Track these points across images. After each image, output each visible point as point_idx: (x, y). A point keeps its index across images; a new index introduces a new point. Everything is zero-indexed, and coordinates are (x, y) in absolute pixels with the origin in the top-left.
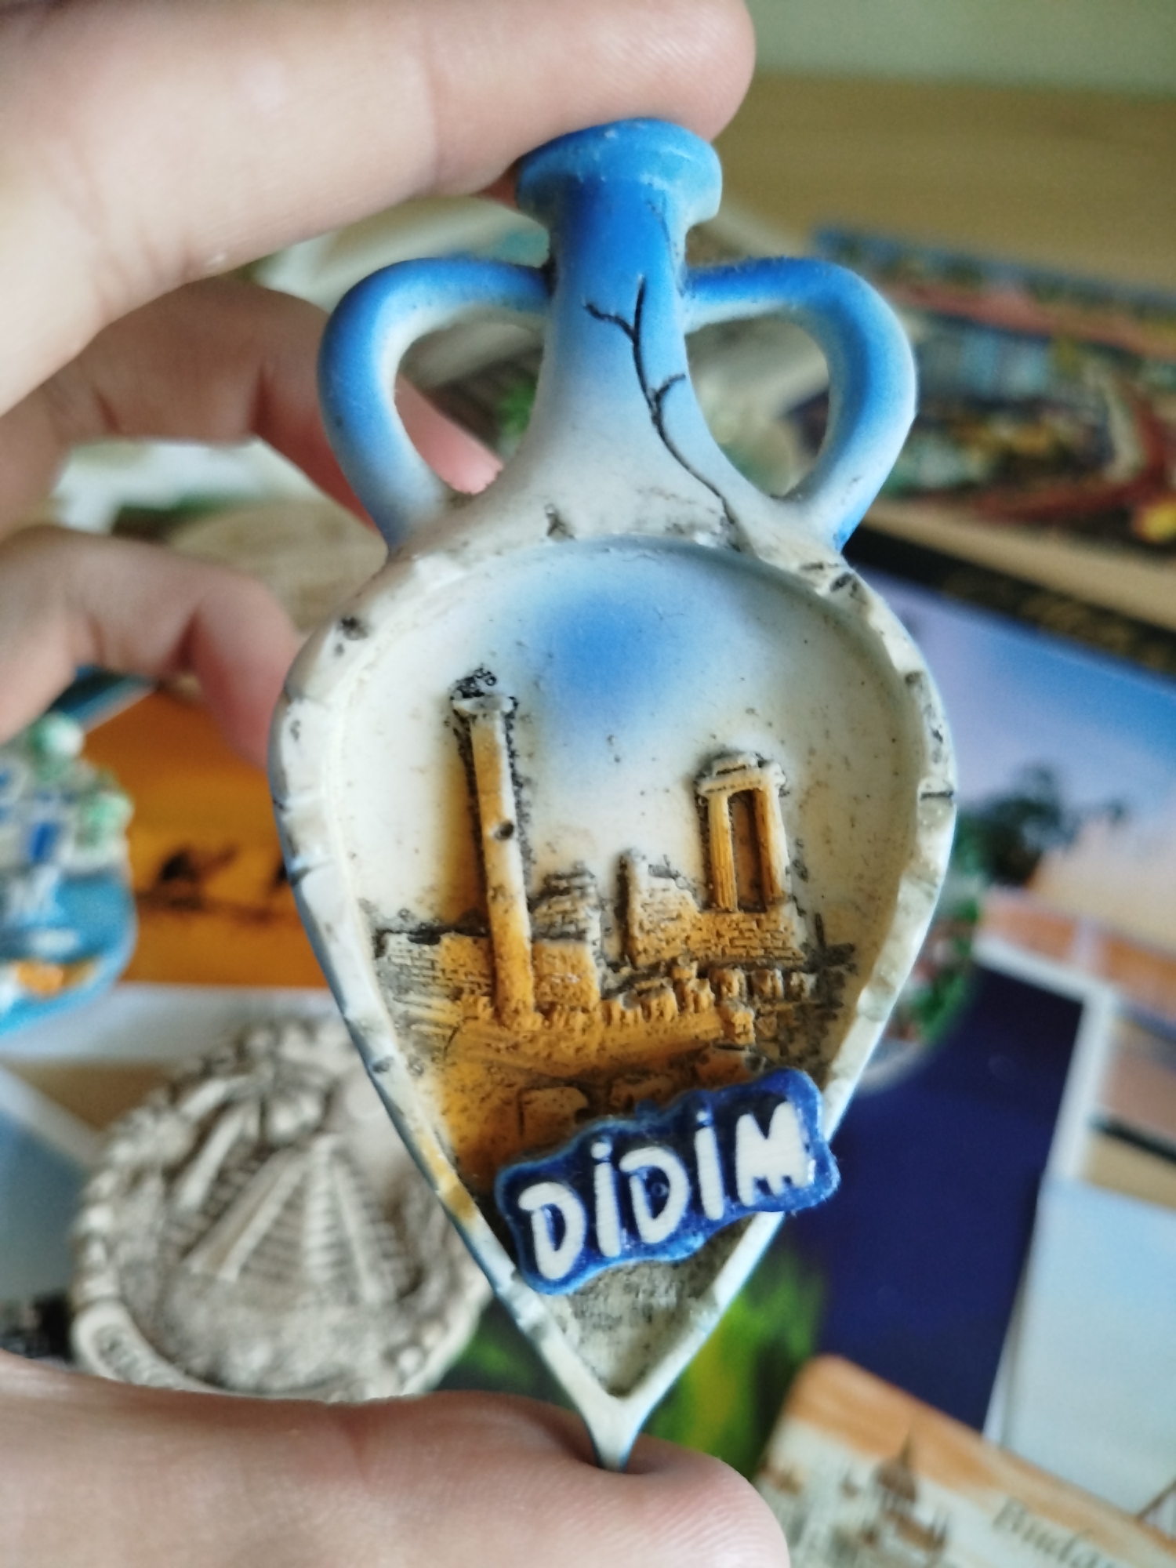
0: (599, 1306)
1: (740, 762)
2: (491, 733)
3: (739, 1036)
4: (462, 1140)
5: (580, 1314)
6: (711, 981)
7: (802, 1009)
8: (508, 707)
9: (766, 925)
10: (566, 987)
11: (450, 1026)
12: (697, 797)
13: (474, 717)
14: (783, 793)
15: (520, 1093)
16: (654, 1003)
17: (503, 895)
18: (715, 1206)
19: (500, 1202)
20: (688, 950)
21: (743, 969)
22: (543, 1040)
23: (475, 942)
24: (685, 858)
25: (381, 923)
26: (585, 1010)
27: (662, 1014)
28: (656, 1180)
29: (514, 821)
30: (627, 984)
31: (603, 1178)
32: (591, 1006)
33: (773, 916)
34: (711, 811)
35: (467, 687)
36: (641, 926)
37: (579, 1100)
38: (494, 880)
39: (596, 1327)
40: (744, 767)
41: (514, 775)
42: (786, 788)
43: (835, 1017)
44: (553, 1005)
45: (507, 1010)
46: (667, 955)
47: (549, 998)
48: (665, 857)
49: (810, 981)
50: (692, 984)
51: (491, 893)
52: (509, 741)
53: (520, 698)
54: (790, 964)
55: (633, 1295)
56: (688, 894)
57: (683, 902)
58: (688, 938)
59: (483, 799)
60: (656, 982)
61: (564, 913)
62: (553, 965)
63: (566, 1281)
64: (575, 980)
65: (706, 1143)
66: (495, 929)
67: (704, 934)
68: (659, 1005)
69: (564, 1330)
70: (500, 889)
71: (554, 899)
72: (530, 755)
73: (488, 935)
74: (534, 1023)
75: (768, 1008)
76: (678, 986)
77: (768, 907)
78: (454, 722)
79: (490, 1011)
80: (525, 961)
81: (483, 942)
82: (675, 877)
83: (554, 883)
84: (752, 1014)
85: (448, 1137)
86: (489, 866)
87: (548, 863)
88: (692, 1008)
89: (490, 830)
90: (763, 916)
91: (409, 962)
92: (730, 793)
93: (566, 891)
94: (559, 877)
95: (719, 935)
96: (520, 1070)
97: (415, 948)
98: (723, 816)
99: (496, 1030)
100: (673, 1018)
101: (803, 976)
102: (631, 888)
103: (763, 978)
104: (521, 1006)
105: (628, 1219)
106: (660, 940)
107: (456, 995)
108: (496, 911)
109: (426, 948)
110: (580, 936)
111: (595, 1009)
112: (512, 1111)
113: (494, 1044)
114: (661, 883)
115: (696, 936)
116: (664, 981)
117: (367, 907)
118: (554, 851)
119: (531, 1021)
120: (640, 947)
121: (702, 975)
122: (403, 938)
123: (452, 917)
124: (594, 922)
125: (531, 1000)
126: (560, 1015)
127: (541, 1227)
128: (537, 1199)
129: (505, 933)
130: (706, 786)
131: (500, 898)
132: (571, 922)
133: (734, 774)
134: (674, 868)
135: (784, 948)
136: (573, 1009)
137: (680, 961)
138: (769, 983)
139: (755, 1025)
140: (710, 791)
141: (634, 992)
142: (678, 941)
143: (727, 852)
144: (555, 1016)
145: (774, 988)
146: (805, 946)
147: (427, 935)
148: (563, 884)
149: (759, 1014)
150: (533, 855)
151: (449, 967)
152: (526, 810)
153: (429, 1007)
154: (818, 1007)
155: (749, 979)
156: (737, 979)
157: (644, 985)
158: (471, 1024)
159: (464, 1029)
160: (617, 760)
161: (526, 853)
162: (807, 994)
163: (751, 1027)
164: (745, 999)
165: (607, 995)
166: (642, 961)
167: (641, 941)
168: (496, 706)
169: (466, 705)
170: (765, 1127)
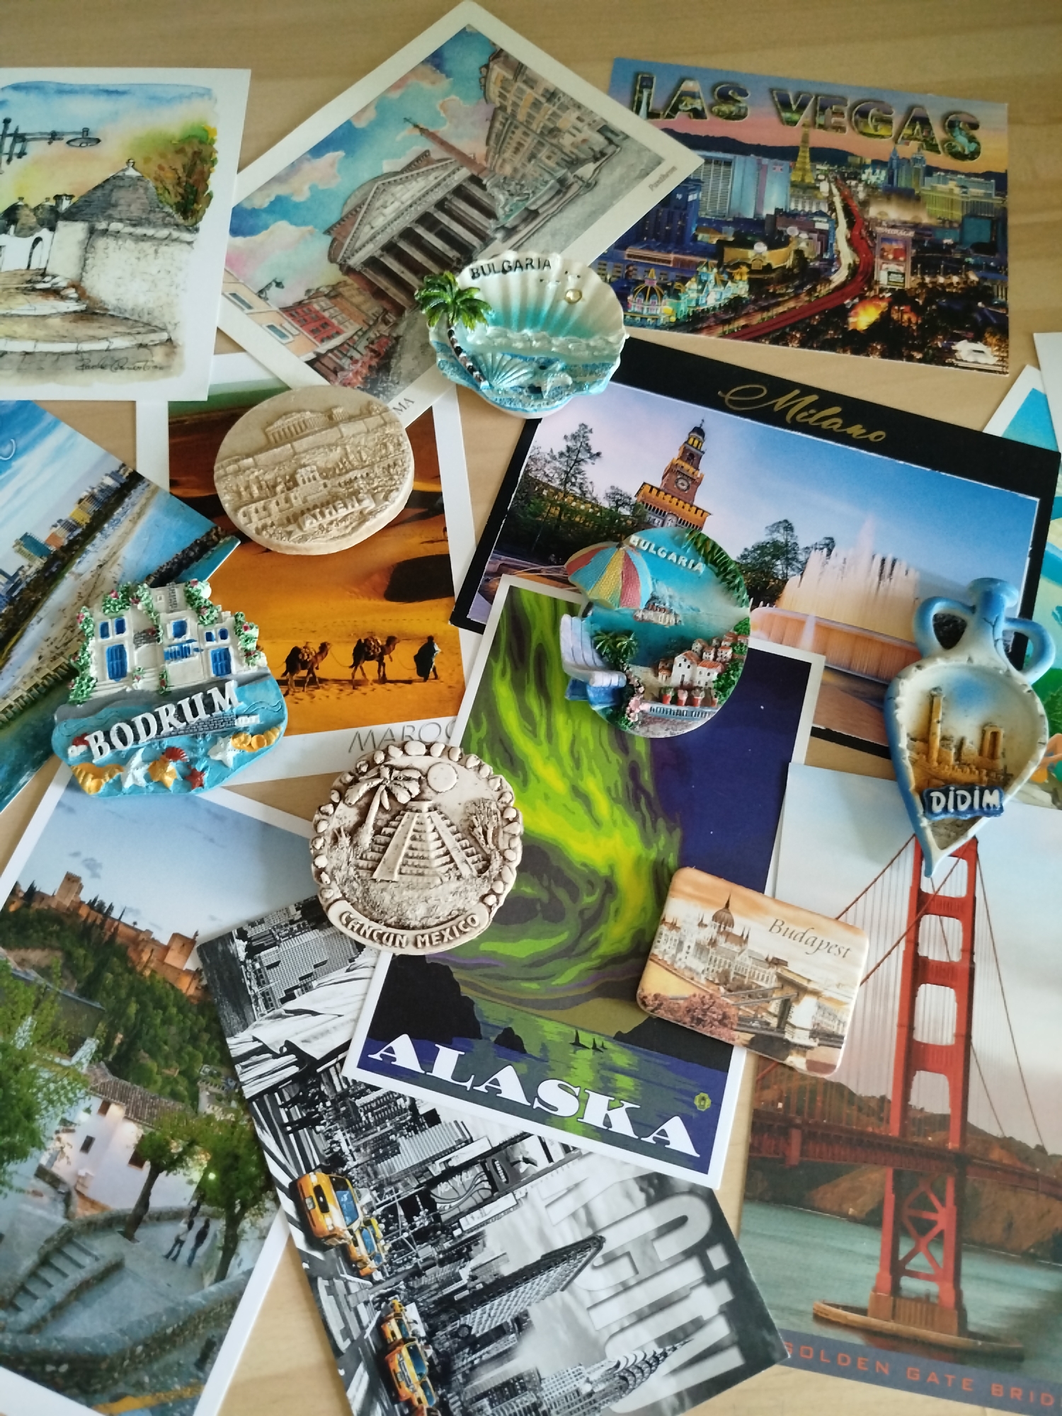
2: (938, 701)
6: (979, 770)
7: (1001, 779)
8: (944, 696)
9: (993, 762)
10: (944, 760)
12: (983, 730)
13: (936, 696)
15: (930, 779)
17: (935, 736)
18: (976, 806)
19: (924, 795)
20: (974, 761)
21: (986, 770)
23: (927, 745)
24: (977, 741)
26: (948, 765)
27: (966, 772)
28: (964, 798)
29: (941, 721)
31: (951, 795)
32: (950, 765)
34: (986, 735)
35: (935, 689)
36: (964, 753)
38: (933, 732)
40: (994, 727)
41: (942, 712)
42: (1005, 735)
44: (941, 763)
45: (930, 760)
46: (969, 761)
47: (940, 761)
48: (972, 741)
51: (931, 734)
54: (998, 772)
56: (976, 751)
57: (974, 751)
58: (974, 759)
59: (933, 713)
61: (947, 745)
62: (942, 755)
64: (946, 759)
65: (977, 793)
67: (979, 760)
70: (935, 734)
71: (946, 740)
72: (947, 709)
73: (930, 744)
75: (991, 779)
76: (970, 769)
77: (995, 760)
78: (930, 696)
79: (926, 759)
80: (936, 751)
81: (929, 746)
82: (974, 746)
83: (946, 737)
84: (987, 779)
86: (932, 728)
87: (945, 732)
88: (973, 774)
89: (935, 721)
90: (993, 760)
92: (991, 731)
93: (948, 740)
95: (982, 760)
98: (988, 736)
99: (927, 763)
100: (969, 774)
101: (1000, 776)
102: (963, 744)
103: (991, 773)
104: (933, 761)
105: (955, 807)
106: (968, 757)
108: (931, 738)
110: (950, 750)
111: (950, 767)
112: (927, 782)
113: (926, 766)
114: (970, 746)
115: (976, 759)
116: (967, 767)
118: (948, 730)
119: (935, 764)
121: (976, 768)
123: (923, 737)
124: (954, 751)
125: (936, 760)
127: (935, 801)
128: (935, 794)
129: (933, 744)
130: (985, 728)
131: (933, 737)
132: (949, 747)
133: (992, 727)
134: (974, 743)
135: (997, 769)
136: (945, 765)
137: (972, 764)
140: (987, 730)
142: (972, 759)
143: (987, 744)
144: (942, 766)
145: (994, 775)
146: (1002, 771)
147: (913, 739)
148: (948, 738)
150: (943, 730)
151: (921, 749)
152: (943, 719)
153: (912, 755)
155: (988, 772)
156: (985, 772)
160: (965, 716)
161: (942, 728)
163: (986, 781)
164: (986, 776)
166: (963, 760)
167: (963, 757)
168: (941, 695)
169: (933, 693)
170: (991, 793)
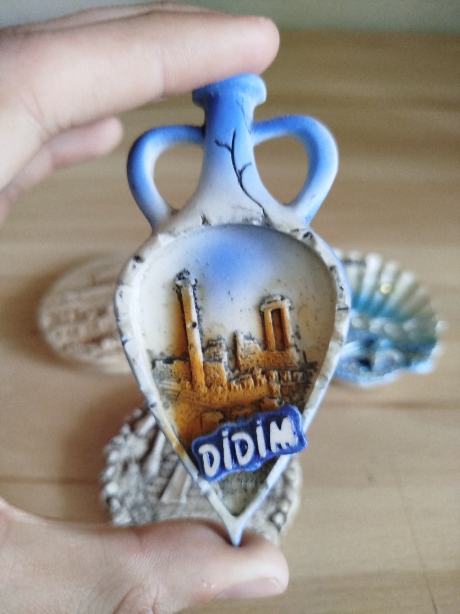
0: (228, 486)
1: (275, 298)
2: (187, 292)
3: (275, 394)
4: (182, 429)
5: (222, 488)
6: (266, 376)
7: (297, 384)
8: (193, 282)
9: (285, 355)
10: (215, 378)
11: (177, 391)
12: (260, 311)
13: (182, 287)
14: (291, 309)
15: (201, 414)
16: (245, 384)
17: (193, 348)
18: (263, 452)
19: (193, 450)
20: (258, 364)
21: (277, 370)
22: (208, 396)
23: (185, 363)
24: (256, 332)
25: (154, 357)
26: (222, 386)
27: (248, 387)
28: (243, 444)
29: (197, 322)
30: (237, 377)
31: (226, 444)
32: (224, 384)
33: (287, 352)
34: (265, 317)
35: (180, 276)
36: (241, 357)
37: (220, 416)
38: (190, 342)
39: (228, 492)
40: (276, 301)
41: (197, 307)
42: (292, 307)
43: (309, 387)
44: (211, 385)
45: (196, 386)
46: (251, 366)
47: (210, 381)
48: (250, 333)
49: (300, 375)
50: (259, 377)
51: (189, 346)
52: (194, 294)
53: (198, 279)
54: (293, 369)
55: (240, 482)
56: (258, 346)
57: (256, 348)
58: (258, 361)
59: (186, 314)
60: (247, 376)
61: (215, 353)
62: (210, 371)
63: (215, 477)
64: (218, 376)
65: (260, 431)
66: (191, 359)
67: (264, 359)
68: (247, 383)
69: (217, 493)
70: (192, 345)
71: (211, 348)
72: (202, 299)
73: (189, 361)
74: (205, 390)
75: (285, 384)
76: (254, 377)
77: (286, 349)
78: (176, 288)
79: (190, 386)
80: (201, 370)
81: (187, 363)
82: (253, 339)
83: (211, 343)
84: (279, 386)
85: (176, 429)
86: (188, 337)
87: (208, 336)
88: (259, 385)
89: (189, 326)
90: (284, 352)
91: (163, 370)
92: (271, 310)
93: (215, 345)
94: (212, 340)
95: (269, 359)
96: (201, 406)
97: (165, 365)
98: (269, 318)
99: (192, 393)
100: (252, 388)
101: (297, 373)
102: (237, 344)
103: (284, 374)
104: (200, 385)
105: (234, 458)
106: (248, 361)
107: (179, 381)
108: (191, 353)
109: (169, 365)
110: (220, 360)
111: (225, 385)
112: (198, 420)
113: (192, 397)
114: (247, 342)
115: (260, 360)
116: (250, 375)
117: (149, 352)
118: (211, 332)
119: (204, 389)
120: (241, 364)
121: (263, 373)
122: (161, 362)
123: (178, 354)
124: (225, 356)
125: (204, 383)
126: (213, 388)
127: (206, 460)
128: (204, 450)
129: (194, 360)
130: (263, 307)
131: (192, 348)
132: (217, 356)
133: (272, 303)
134: (253, 336)
135: (291, 363)
136: (218, 385)
137: (255, 369)
138: (286, 375)
139: (281, 390)
140: (265, 309)
141: (239, 379)
142: (255, 362)
143: (271, 330)
144: (212, 388)
145: (288, 378)
146: (299, 363)
147: (169, 361)
148: (214, 343)
149: (282, 386)
150: (204, 333)
151: (176, 372)
152: (201, 318)
153: (170, 385)
154: (303, 384)
155: (279, 375)
156: (275, 374)
157: (242, 377)
158: (184, 390)
159: (182, 393)
160: (232, 299)
161: (201, 332)
162: (299, 379)
163: (279, 391)
164: (277, 381)
165: (230, 380)
166: (242, 368)
167: (242, 362)
168: (189, 282)
169: (179, 283)
170: (280, 426)
